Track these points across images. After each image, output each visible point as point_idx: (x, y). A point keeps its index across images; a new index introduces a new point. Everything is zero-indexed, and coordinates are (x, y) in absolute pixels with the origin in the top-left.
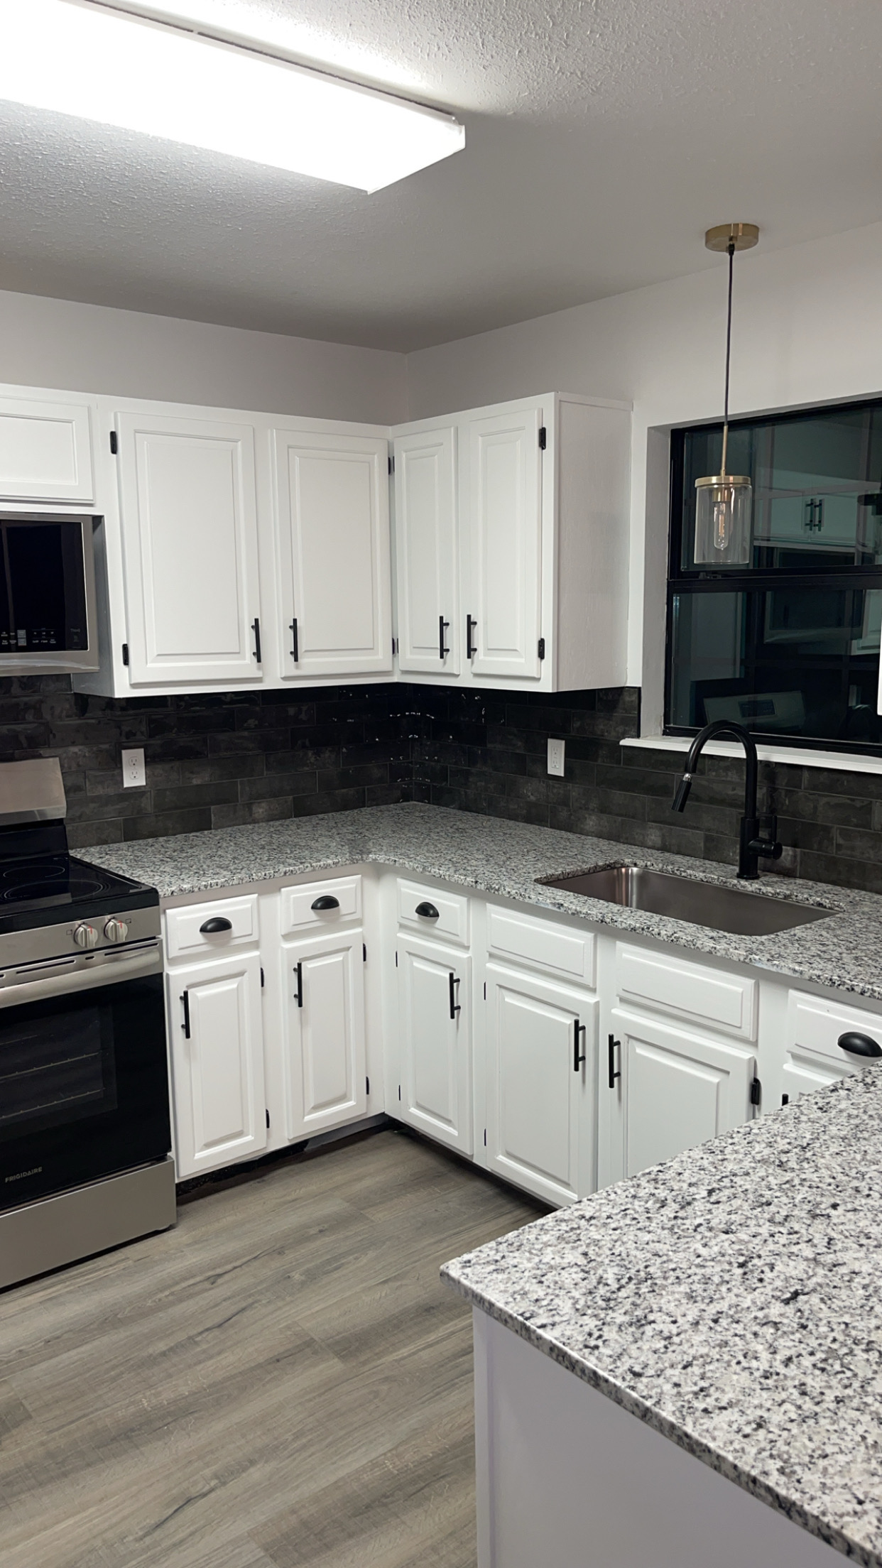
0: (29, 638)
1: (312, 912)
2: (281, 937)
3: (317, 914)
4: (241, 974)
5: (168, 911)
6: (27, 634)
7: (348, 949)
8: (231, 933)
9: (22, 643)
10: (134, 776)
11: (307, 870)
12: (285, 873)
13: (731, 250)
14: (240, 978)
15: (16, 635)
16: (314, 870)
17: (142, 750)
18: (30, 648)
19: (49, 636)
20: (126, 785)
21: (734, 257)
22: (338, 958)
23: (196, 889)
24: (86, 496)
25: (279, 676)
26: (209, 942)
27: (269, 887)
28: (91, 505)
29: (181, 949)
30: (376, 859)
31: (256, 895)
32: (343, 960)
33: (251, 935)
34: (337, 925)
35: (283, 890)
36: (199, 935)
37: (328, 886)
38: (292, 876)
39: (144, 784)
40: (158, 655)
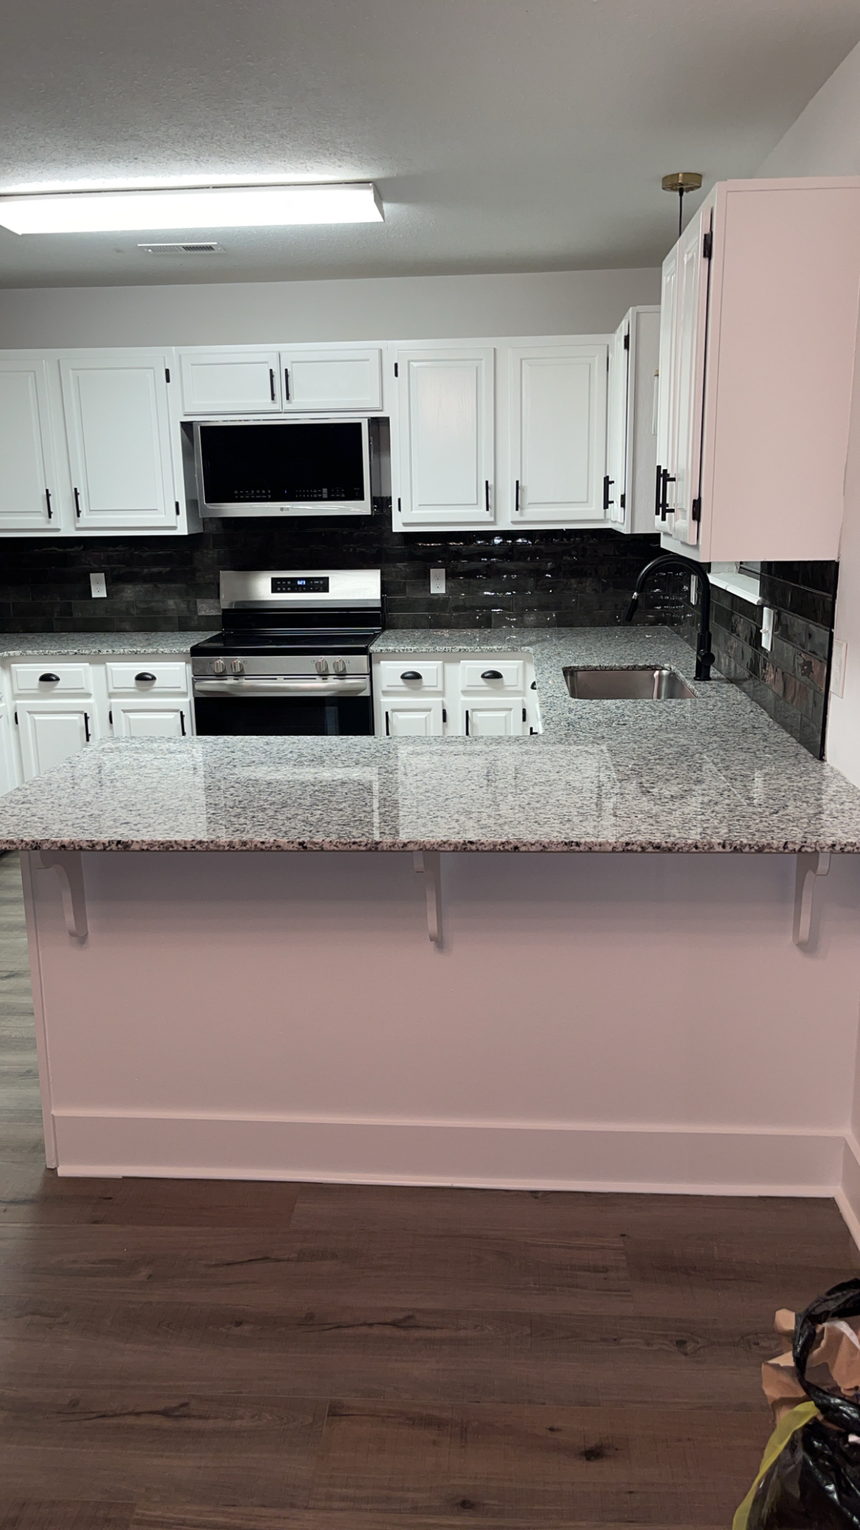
0: (329, 494)
1: (481, 679)
2: (460, 693)
3: (486, 682)
4: (429, 710)
5: (382, 662)
6: (328, 491)
7: (510, 709)
8: (421, 682)
9: (325, 496)
10: (438, 587)
11: (476, 651)
12: (460, 650)
13: (681, 195)
14: (428, 713)
15: (322, 491)
16: (482, 651)
17: (444, 570)
18: (330, 499)
19: (340, 492)
20: (432, 592)
21: (683, 198)
22: (503, 714)
23: (397, 651)
24: (377, 405)
25: (510, 521)
26: (407, 685)
27: (451, 658)
28: (381, 411)
29: (388, 686)
30: (528, 650)
31: (441, 662)
32: (505, 717)
33: (436, 686)
34: (501, 691)
35: (462, 661)
36: (401, 680)
37: (492, 664)
38: (465, 654)
39: (444, 592)
40: (420, 505)
